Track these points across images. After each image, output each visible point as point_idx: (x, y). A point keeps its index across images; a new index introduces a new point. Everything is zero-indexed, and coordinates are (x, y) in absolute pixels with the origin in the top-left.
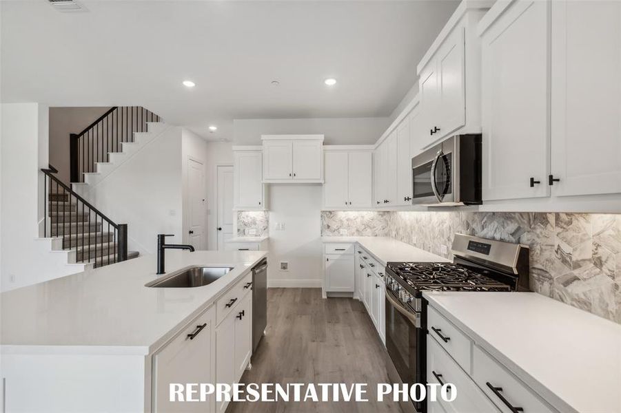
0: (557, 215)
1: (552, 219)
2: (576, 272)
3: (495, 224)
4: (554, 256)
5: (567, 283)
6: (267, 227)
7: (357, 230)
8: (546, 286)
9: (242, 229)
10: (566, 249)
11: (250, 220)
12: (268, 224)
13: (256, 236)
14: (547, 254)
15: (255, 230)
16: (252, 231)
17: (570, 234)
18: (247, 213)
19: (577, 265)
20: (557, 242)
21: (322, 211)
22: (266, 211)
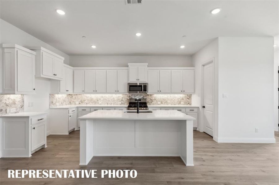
2: (153, 101)
4: (149, 100)
5: (151, 102)
6: (23, 106)
7: (61, 103)
9: (4, 109)
11: (11, 101)
12: (24, 103)
13: (16, 112)
15: (15, 109)
16: (13, 110)
17: (152, 97)
18: (8, 96)
21: (50, 94)
22: (22, 95)
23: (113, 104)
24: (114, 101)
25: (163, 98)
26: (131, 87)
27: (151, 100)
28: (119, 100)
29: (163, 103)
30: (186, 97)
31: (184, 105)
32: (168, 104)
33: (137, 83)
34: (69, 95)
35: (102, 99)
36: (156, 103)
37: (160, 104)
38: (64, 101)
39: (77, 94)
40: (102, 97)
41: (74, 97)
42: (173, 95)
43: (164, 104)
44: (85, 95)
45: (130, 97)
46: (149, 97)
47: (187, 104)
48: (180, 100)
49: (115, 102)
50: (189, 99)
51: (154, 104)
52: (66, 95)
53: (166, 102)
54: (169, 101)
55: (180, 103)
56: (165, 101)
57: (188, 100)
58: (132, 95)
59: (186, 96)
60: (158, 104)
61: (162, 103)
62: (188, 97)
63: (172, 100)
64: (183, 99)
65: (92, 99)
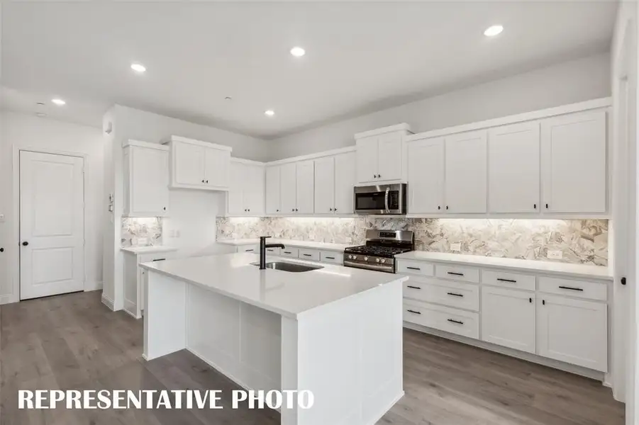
0: (426, 219)
1: (424, 221)
2: (434, 240)
3: (392, 223)
4: (424, 235)
5: (430, 244)
6: (160, 235)
7: (246, 234)
8: (421, 247)
9: (128, 239)
10: (429, 231)
11: (139, 228)
12: (161, 231)
13: (147, 245)
14: (421, 234)
15: (145, 239)
16: (142, 240)
17: (431, 226)
18: (134, 219)
19: (434, 237)
20: (426, 229)
21: (217, 218)
22: (159, 218)
23: (336, 243)
24: (337, 234)
25: (471, 232)
26: (359, 199)
27: (429, 236)
28: (347, 232)
29: (471, 248)
30: (572, 230)
31: (562, 261)
32: (489, 255)
33: (374, 187)
34: (266, 219)
35: (315, 228)
36: (446, 248)
37: (458, 252)
38: (253, 230)
39: (277, 218)
40: (315, 224)
41: (273, 222)
42: (511, 220)
43: (475, 253)
44: (288, 219)
45: (371, 225)
46: (424, 226)
47: (582, 262)
48: (543, 243)
49: (339, 236)
50: (593, 240)
51: (437, 250)
52: (259, 218)
53: (483, 245)
54: (492, 245)
55: (543, 253)
56: (477, 243)
57: (587, 243)
58: (376, 219)
59: (578, 226)
60: (454, 252)
61: (465, 248)
62: (586, 231)
63: (505, 239)
64: (560, 240)
65: (297, 229)
